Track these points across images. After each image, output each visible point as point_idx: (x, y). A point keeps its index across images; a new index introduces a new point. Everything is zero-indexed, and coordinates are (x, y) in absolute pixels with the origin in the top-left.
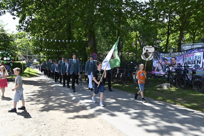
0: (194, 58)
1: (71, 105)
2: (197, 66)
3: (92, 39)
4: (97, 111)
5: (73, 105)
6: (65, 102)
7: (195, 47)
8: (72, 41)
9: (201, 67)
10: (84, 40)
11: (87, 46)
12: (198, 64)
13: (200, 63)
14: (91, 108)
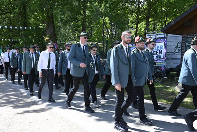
0: (156, 49)
1: (21, 100)
2: (158, 57)
3: (51, 26)
4: (48, 105)
5: (23, 101)
6: (13, 98)
7: (159, 36)
8: (28, 27)
9: (162, 57)
10: (42, 27)
11: (45, 35)
12: (160, 55)
13: (161, 54)
14: (43, 103)
